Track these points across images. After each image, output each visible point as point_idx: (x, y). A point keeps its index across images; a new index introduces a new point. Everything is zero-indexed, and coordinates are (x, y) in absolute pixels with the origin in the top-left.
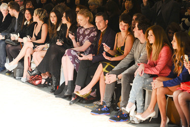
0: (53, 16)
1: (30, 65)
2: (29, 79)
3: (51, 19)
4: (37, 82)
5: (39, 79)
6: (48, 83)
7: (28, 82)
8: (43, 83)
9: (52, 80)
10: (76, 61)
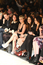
0: (29, 19)
1: (16, 45)
2: (15, 53)
3: (28, 21)
4: (19, 55)
5: (21, 53)
6: (25, 55)
7: (15, 54)
8: (22, 55)
9: (27, 54)
10: (40, 44)
